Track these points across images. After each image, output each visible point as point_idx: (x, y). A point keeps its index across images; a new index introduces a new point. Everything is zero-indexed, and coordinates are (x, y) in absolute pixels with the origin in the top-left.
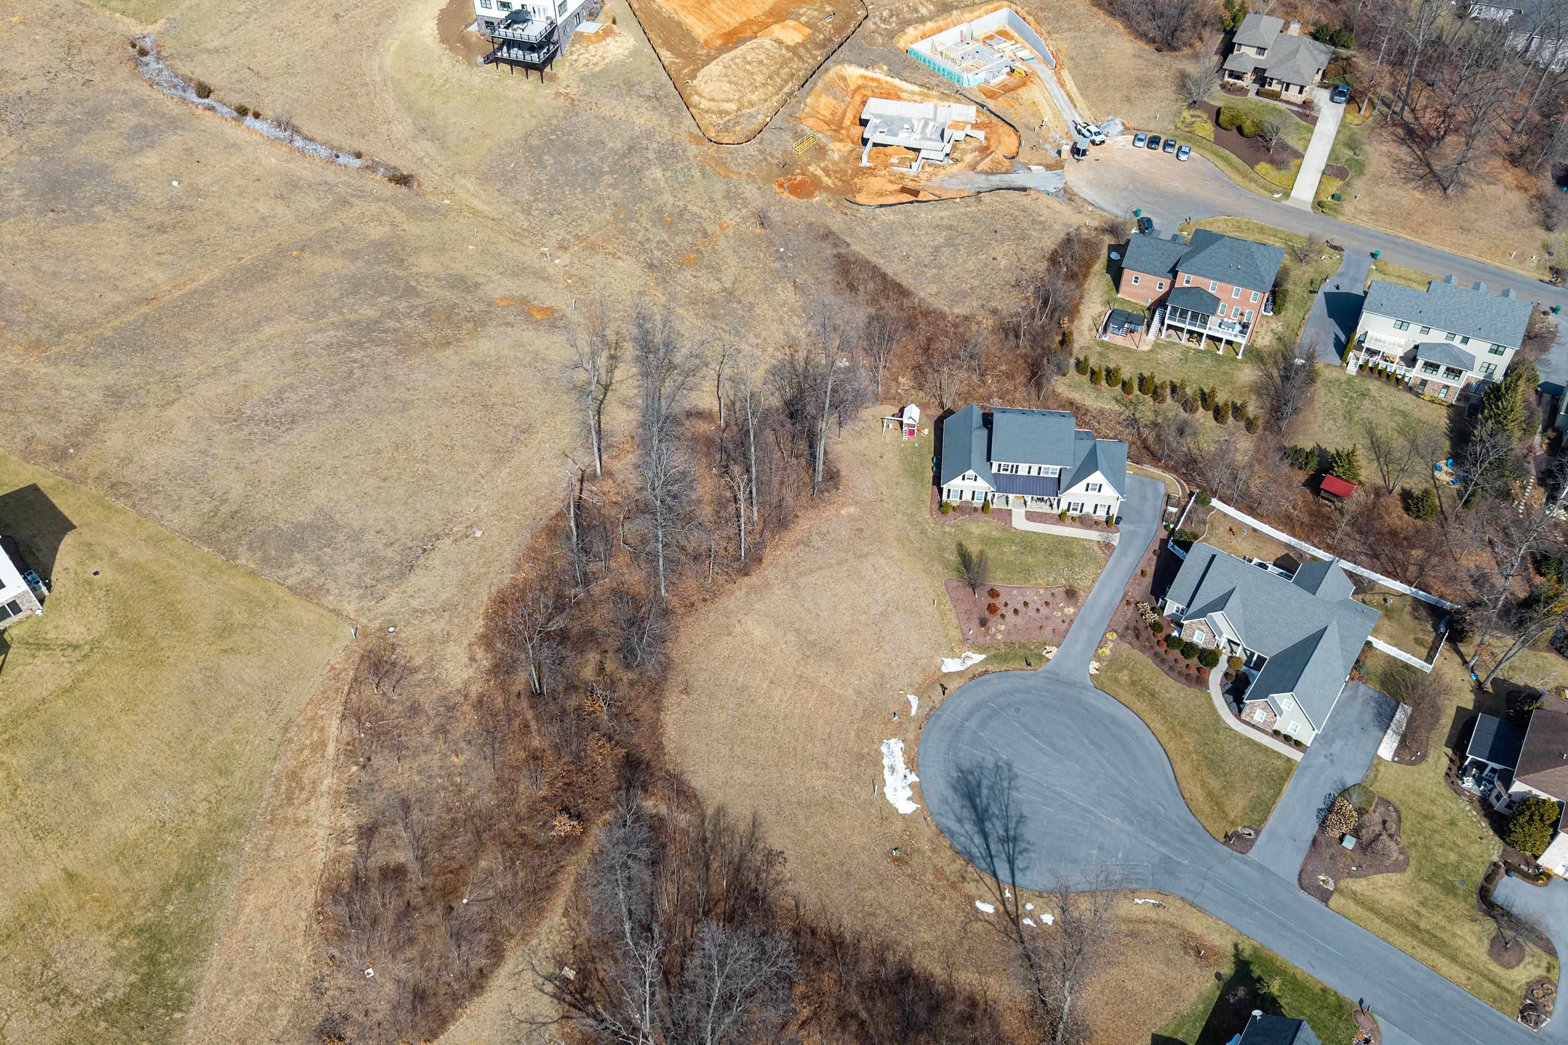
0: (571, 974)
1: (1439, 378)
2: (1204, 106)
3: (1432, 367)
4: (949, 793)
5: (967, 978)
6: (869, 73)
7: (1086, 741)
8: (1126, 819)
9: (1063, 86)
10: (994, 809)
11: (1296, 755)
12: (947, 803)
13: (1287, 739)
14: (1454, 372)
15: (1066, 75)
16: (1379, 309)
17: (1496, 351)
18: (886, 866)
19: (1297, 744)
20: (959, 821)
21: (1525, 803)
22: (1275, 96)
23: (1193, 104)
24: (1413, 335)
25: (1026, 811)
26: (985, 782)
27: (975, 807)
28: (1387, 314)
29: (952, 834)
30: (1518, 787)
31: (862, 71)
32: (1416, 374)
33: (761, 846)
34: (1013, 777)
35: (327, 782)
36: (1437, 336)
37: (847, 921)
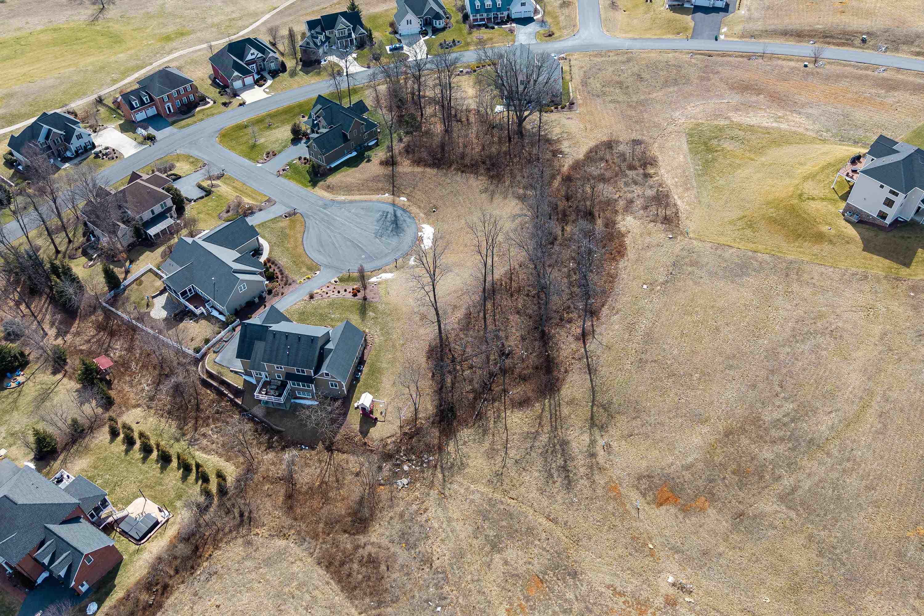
4: (406, 228)
5: (419, 169)
7: (337, 245)
8: (334, 219)
10: (388, 224)
12: (408, 226)
18: (440, 203)
20: (405, 221)
25: (376, 223)
26: (389, 232)
27: (397, 224)
29: (409, 217)
33: (490, 193)
34: (376, 234)
37: (458, 179)
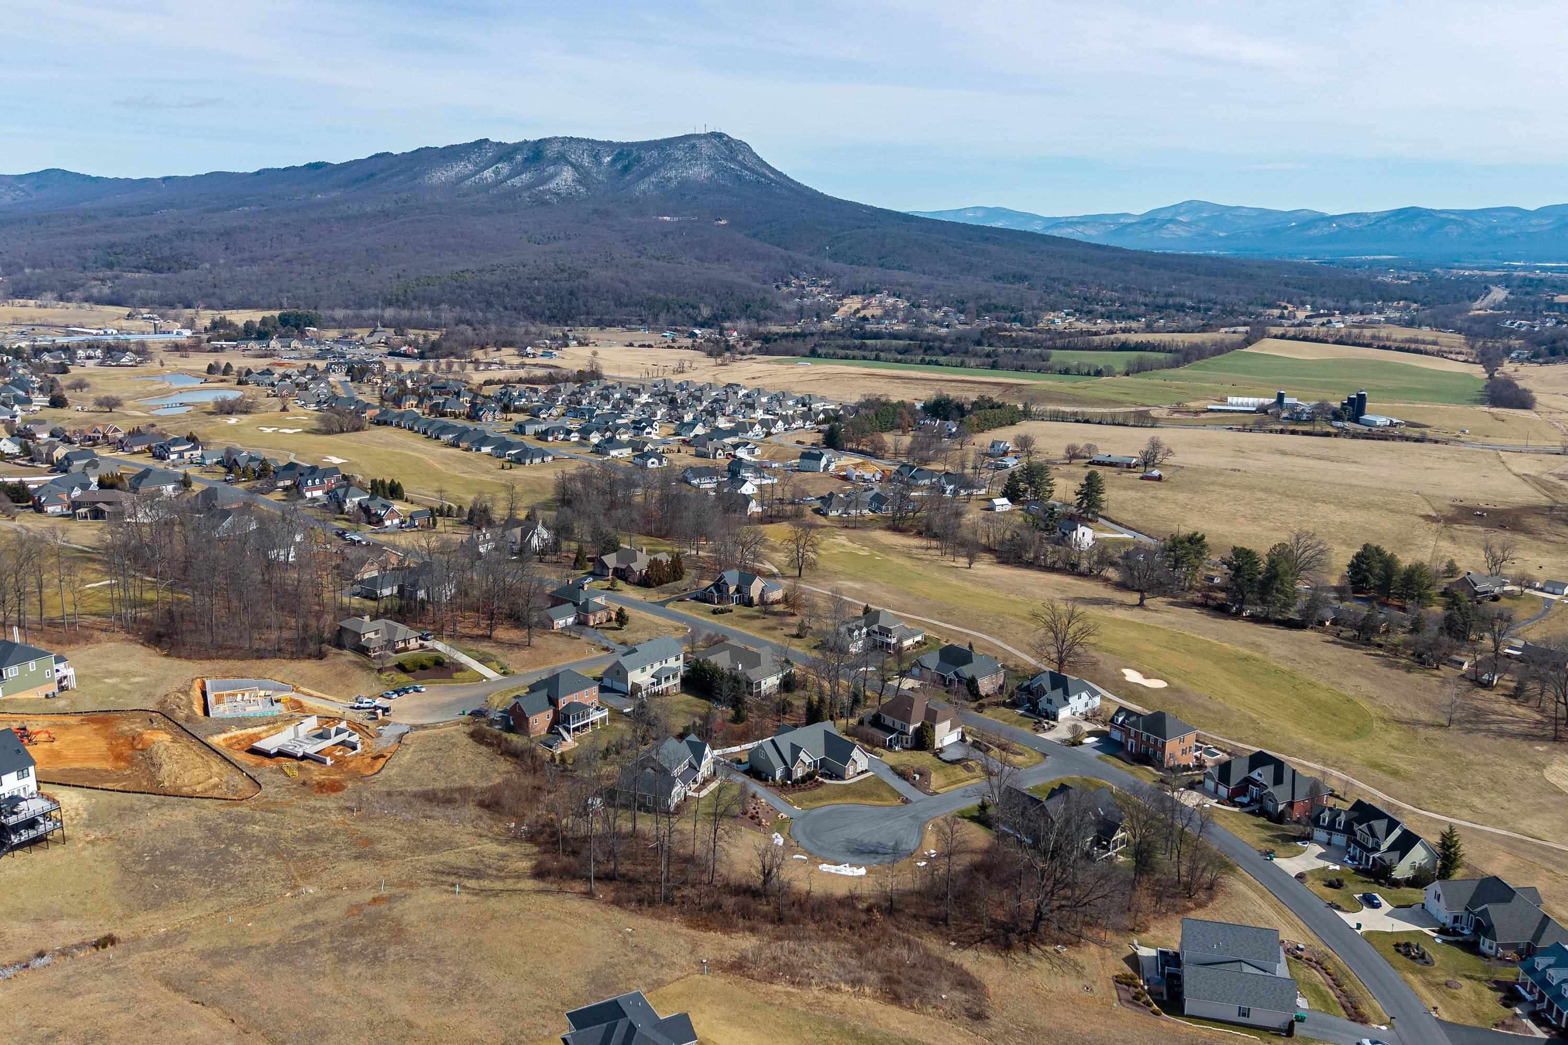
0: (953, 943)
1: (672, 682)
2: (390, 669)
3: (667, 678)
4: (858, 858)
6: (229, 735)
7: (839, 820)
8: (887, 821)
9: (311, 695)
10: (872, 849)
11: (871, 773)
12: (864, 860)
13: (863, 772)
14: (675, 676)
15: (302, 689)
16: (633, 669)
17: (677, 659)
19: (866, 771)
20: (875, 859)
21: (917, 731)
22: (406, 649)
23: (380, 671)
24: (650, 671)
25: (875, 841)
26: (855, 848)
27: (868, 853)
28: (636, 668)
29: (882, 862)
30: (911, 728)
31: (223, 736)
32: (664, 685)
34: (855, 840)
35: (816, 993)
36: (657, 666)
